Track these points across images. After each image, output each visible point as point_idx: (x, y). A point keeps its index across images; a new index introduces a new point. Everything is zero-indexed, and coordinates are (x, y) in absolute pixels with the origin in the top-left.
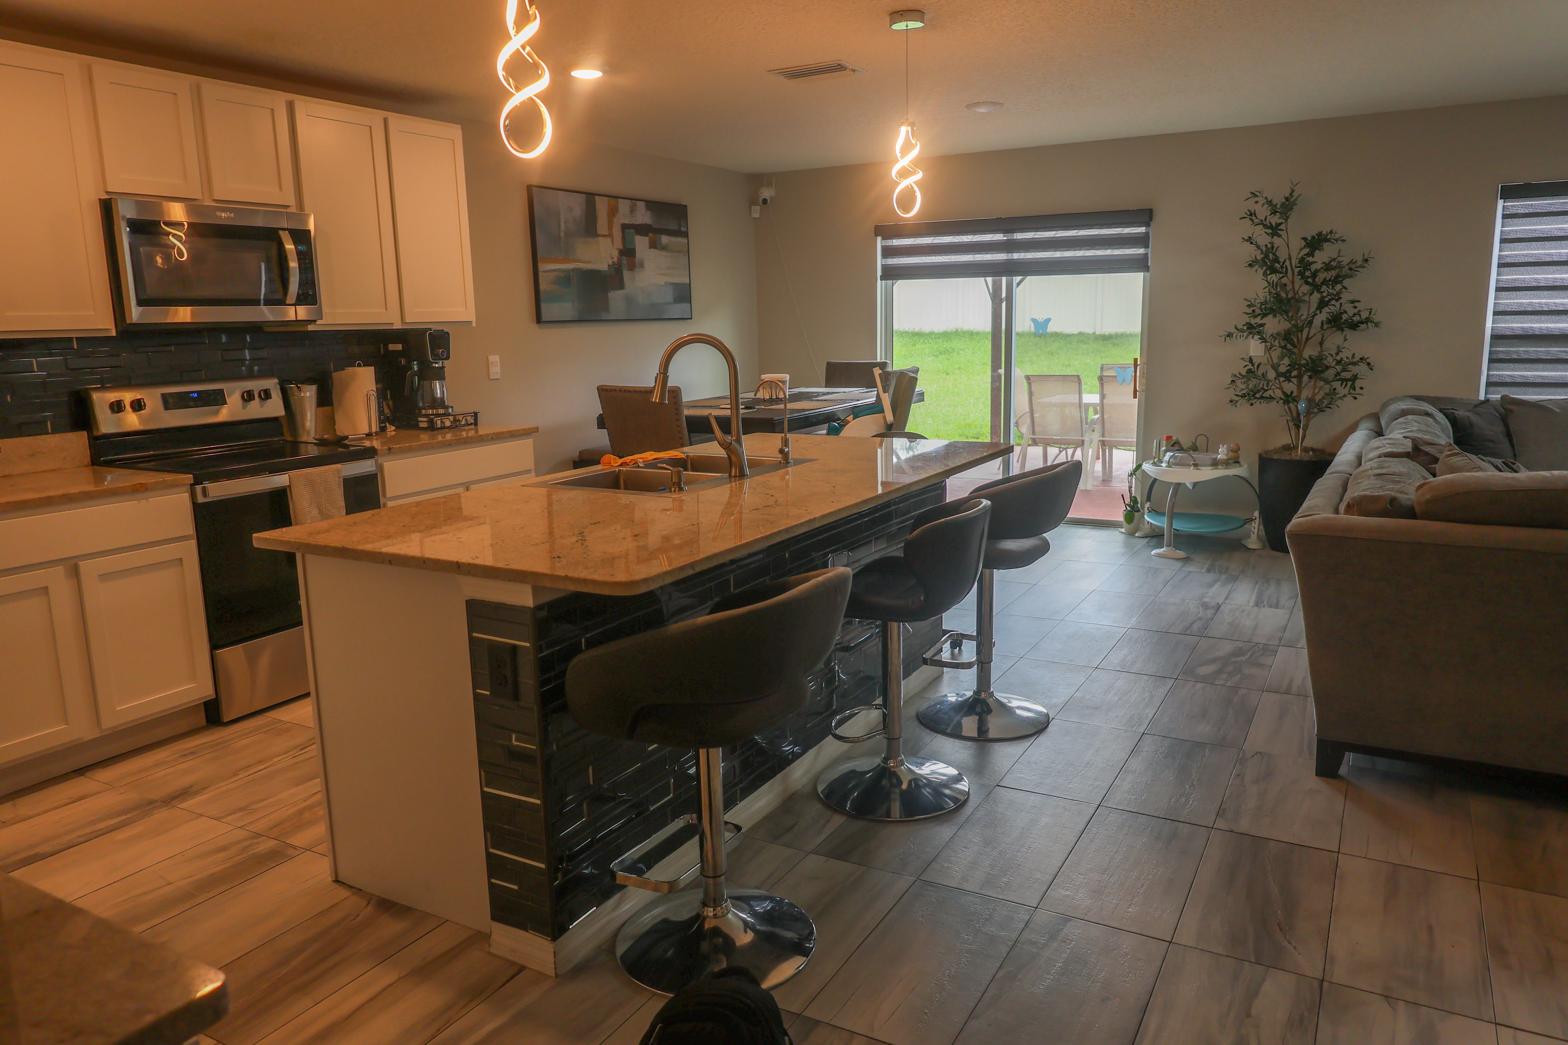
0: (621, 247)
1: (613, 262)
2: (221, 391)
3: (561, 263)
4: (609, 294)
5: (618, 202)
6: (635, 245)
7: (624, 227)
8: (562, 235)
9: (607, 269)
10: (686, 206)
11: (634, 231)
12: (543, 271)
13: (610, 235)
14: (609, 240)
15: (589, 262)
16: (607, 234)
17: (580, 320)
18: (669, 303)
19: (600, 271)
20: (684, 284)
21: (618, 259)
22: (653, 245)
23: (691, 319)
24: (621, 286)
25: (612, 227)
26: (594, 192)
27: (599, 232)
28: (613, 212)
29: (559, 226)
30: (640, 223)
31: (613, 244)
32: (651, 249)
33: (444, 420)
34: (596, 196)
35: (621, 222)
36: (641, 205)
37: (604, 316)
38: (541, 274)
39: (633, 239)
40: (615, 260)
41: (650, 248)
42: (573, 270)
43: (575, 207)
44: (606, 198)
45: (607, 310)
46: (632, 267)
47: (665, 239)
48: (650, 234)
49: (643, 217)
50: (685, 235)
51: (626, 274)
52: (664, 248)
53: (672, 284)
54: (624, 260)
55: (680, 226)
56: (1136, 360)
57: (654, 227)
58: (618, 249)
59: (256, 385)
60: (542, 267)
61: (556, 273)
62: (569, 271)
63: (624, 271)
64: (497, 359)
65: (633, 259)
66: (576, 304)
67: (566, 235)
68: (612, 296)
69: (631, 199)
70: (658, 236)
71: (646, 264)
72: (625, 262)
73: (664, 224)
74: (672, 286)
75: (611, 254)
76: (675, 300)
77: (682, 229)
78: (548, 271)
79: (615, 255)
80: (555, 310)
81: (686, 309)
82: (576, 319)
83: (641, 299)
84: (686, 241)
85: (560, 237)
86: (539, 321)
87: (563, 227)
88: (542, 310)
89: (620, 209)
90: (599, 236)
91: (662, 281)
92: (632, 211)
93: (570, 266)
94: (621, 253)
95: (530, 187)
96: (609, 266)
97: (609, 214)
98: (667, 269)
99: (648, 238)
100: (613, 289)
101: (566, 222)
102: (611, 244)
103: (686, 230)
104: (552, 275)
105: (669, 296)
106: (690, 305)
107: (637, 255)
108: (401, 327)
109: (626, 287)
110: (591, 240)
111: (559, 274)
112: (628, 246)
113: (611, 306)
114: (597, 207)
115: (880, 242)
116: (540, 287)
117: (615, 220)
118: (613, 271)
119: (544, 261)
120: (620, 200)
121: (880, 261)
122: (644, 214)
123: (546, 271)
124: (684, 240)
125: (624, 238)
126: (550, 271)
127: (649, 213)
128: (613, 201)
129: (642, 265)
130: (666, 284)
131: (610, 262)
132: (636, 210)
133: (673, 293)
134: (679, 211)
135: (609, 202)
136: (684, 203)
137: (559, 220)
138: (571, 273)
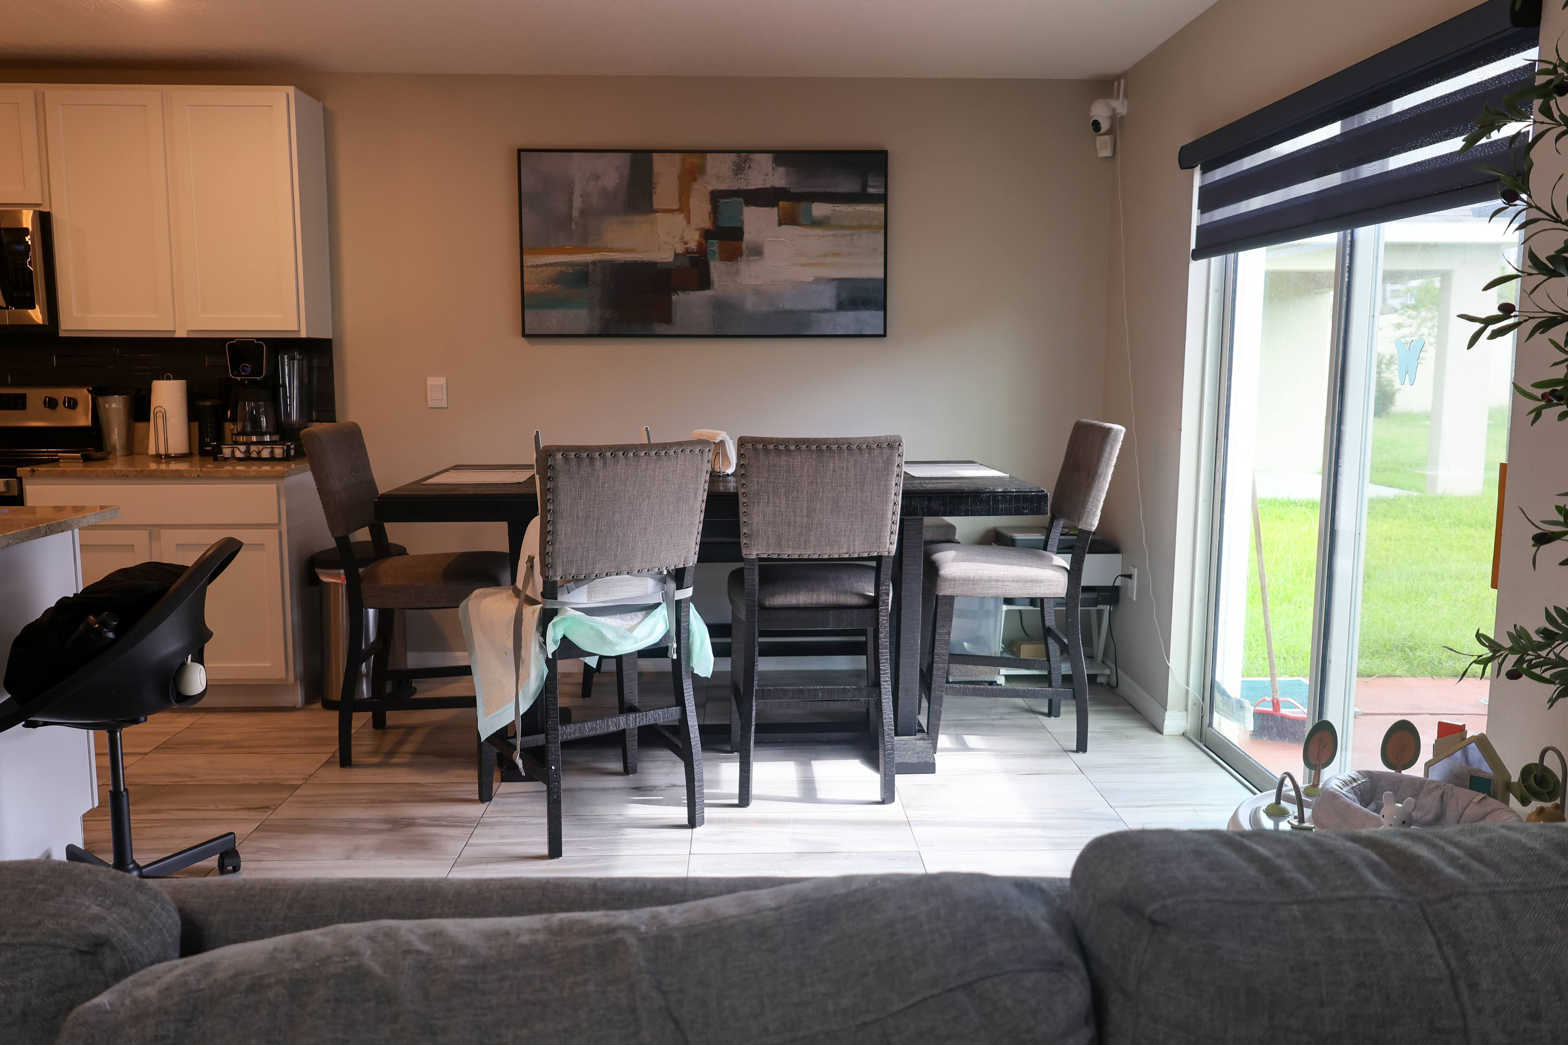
0: (707, 225)
1: (687, 249)
2: (25, 395)
3: (570, 254)
4: (674, 298)
5: (704, 159)
6: (743, 222)
7: (716, 197)
8: (575, 214)
9: (671, 260)
10: (885, 153)
11: (741, 200)
12: (532, 266)
13: (684, 208)
14: (680, 218)
15: (632, 250)
16: (676, 207)
17: (606, 332)
18: (825, 311)
19: (656, 263)
20: (880, 279)
21: (700, 244)
22: (788, 219)
23: (884, 335)
24: (705, 283)
25: (688, 197)
26: (644, 148)
27: (656, 206)
28: (691, 175)
29: (571, 201)
30: (759, 186)
31: (689, 222)
32: (782, 227)
34: (655, 155)
35: (710, 188)
36: (765, 161)
37: (660, 328)
38: (527, 270)
39: (741, 213)
40: (693, 245)
41: (780, 224)
42: (594, 263)
43: (613, 172)
44: (678, 156)
45: (666, 317)
46: (733, 255)
47: (819, 209)
48: (780, 203)
49: (766, 177)
50: (883, 199)
51: (717, 269)
52: (816, 223)
53: (834, 279)
54: (714, 246)
55: (865, 186)
57: (792, 190)
58: (699, 229)
59: (61, 394)
60: (529, 260)
61: (559, 268)
62: (586, 265)
63: (712, 264)
64: (441, 381)
65: (735, 243)
66: (598, 312)
67: (583, 213)
68: (679, 299)
69: (738, 152)
70: (803, 205)
71: (766, 250)
72: (715, 248)
73: (821, 185)
74: (835, 282)
75: (682, 237)
76: (841, 306)
77: (871, 190)
78: (542, 265)
79: (693, 239)
80: (553, 319)
81: (870, 319)
82: (596, 333)
83: (750, 303)
84: (882, 209)
85: (570, 217)
86: (524, 335)
87: (577, 203)
88: (538, 320)
89: (709, 169)
90: (657, 211)
91: (808, 275)
92: (739, 169)
93: (588, 257)
94: (707, 235)
95: (520, 151)
96: (676, 255)
97: (680, 178)
98: (824, 256)
99: (776, 209)
100: (685, 288)
101: (585, 195)
102: (685, 222)
103: (882, 191)
104: (550, 271)
105: (827, 298)
106: (882, 313)
107: (746, 237)
108: (186, 336)
109: (716, 286)
110: (639, 219)
111: (564, 268)
112: (725, 223)
113: (678, 314)
114: (655, 170)
115: (1197, 179)
116: (526, 288)
117: (696, 186)
118: (686, 262)
119: (538, 251)
120: (709, 155)
121: (1196, 219)
122: (771, 172)
123: (537, 266)
124: (879, 209)
125: (715, 212)
126: (546, 265)
127: (781, 170)
128: (693, 159)
129: (757, 251)
130: (818, 280)
131: (680, 249)
132: (749, 167)
133: (838, 295)
134: (865, 162)
135: (685, 160)
136: (885, 148)
137: (572, 193)
138: (591, 268)
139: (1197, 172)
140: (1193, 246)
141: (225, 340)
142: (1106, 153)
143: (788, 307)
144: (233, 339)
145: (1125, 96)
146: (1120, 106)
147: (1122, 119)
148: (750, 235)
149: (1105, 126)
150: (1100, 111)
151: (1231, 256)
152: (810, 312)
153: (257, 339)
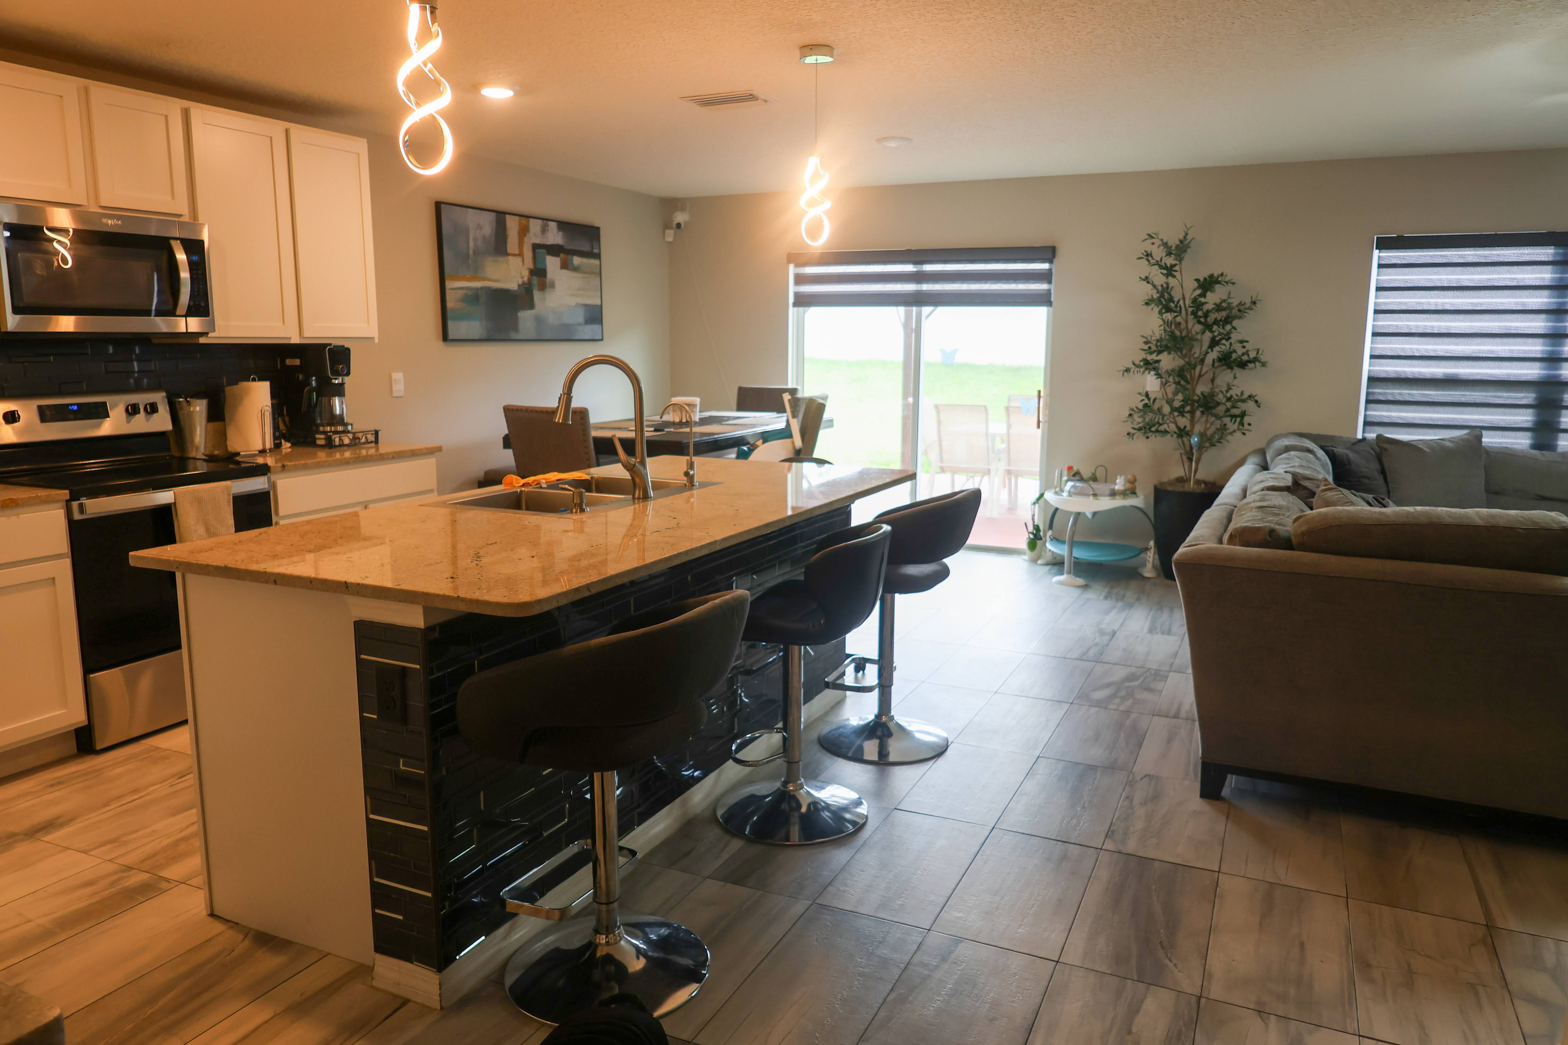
0: (531, 266)
1: (523, 282)
2: (104, 404)
3: (470, 281)
4: (519, 314)
5: (528, 222)
6: (546, 265)
7: (535, 247)
8: (471, 252)
9: (516, 288)
10: (598, 228)
11: (545, 251)
12: (451, 289)
13: (521, 254)
14: (519, 259)
15: (499, 281)
16: (517, 253)
17: (488, 339)
18: (580, 324)
19: (510, 290)
20: (597, 306)
21: (529, 279)
22: (565, 266)
23: (602, 340)
24: (531, 306)
25: (523, 246)
26: (504, 211)
27: (509, 251)
28: (524, 231)
29: (468, 243)
30: (552, 243)
33: (343, 438)
34: (507, 216)
35: (532, 242)
36: (553, 226)
37: (513, 335)
38: (448, 292)
39: (545, 260)
40: (526, 279)
41: (561, 269)
42: (482, 288)
43: (486, 225)
44: (517, 218)
45: (516, 329)
46: (543, 287)
47: (577, 260)
48: (561, 255)
49: (555, 237)
50: (598, 256)
51: (537, 295)
52: (576, 269)
53: (584, 305)
54: (535, 280)
55: (592, 248)
56: (1039, 392)
57: (566, 247)
58: (529, 269)
59: (142, 399)
60: (449, 284)
61: (464, 291)
62: (477, 289)
63: (534, 292)
64: (400, 376)
65: (543, 279)
66: (485, 323)
67: (474, 252)
68: (522, 315)
69: (543, 219)
70: (570, 257)
71: (557, 285)
72: (535, 282)
73: (576, 245)
74: (583, 307)
75: (521, 274)
76: (586, 322)
77: (594, 251)
78: (455, 289)
79: (526, 275)
80: (462, 328)
81: (597, 330)
82: (484, 338)
83: (551, 319)
84: (599, 263)
85: (468, 255)
86: (445, 339)
87: (472, 244)
88: (449, 328)
89: (531, 229)
90: (509, 255)
91: (572, 302)
92: (543, 231)
93: (479, 284)
94: (531, 272)
95: (438, 204)
96: (519, 285)
97: (519, 233)
98: (579, 290)
99: (559, 258)
101: (475, 240)
102: (522, 263)
103: (599, 251)
104: (460, 293)
105: (581, 317)
106: (601, 326)
107: (548, 276)
109: (537, 307)
110: (501, 259)
111: (469, 291)
112: (539, 266)
113: (520, 326)
114: (507, 226)
115: (792, 270)
116: (446, 305)
117: (526, 240)
118: (523, 290)
119: (449, 278)
120: (531, 220)
121: (792, 289)
122: (556, 234)
123: (453, 289)
124: (597, 262)
125: (534, 258)
126: (458, 289)
127: (561, 233)
128: (524, 221)
129: (553, 285)
130: (577, 305)
131: (520, 282)
132: (548, 230)
133: (585, 315)
134: (591, 233)
135: (520, 221)
136: (596, 225)
137: (468, 238)
138: (480, 292)
139: (791, 267)
140: (791, 300)
142: (670, 239)
148: (549, 274)
150: (681, 218)
152: (574, 325)
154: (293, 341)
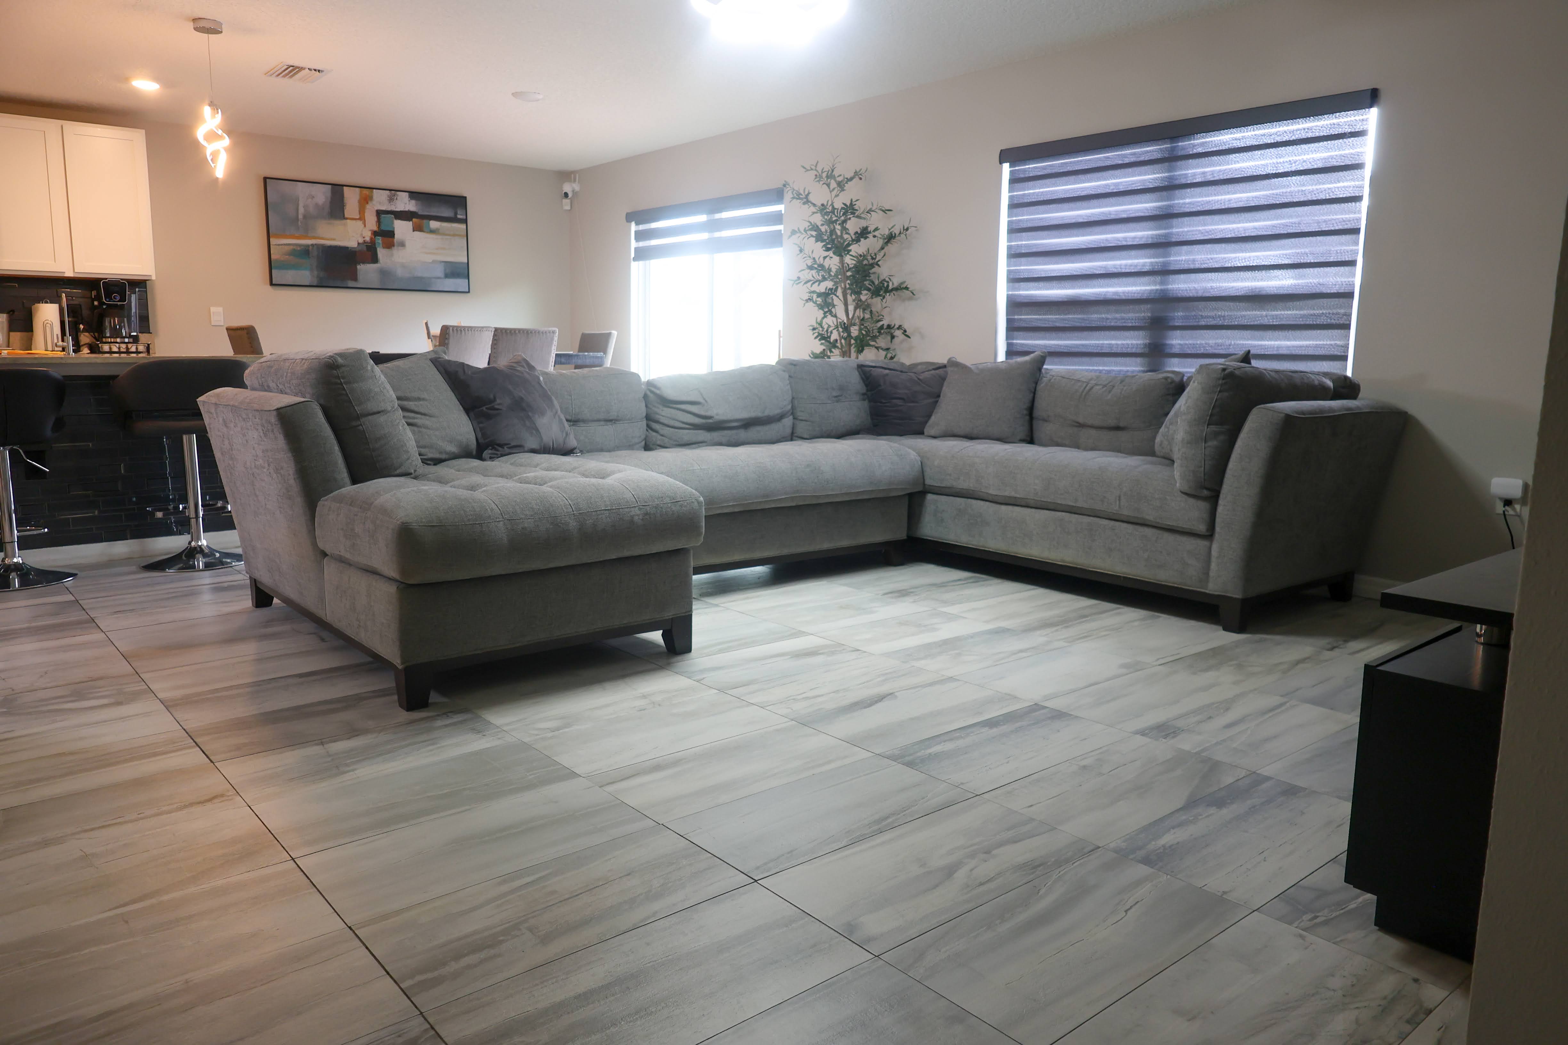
0: (375, 228)
1: (364, 241)
3: (298, 239)
4: (358, 267)
5: (372, 192)
6: (394, 228)
7: (379, 213)
8: (300, 217)
9: (356, 246)
10: (466, 197)
11: (393, 216)
12: (275, 245)
13: (362, 218)
14: (360, 223)
15: (334, 240)
16: (357, 217)
17: (321, 285)
18: (439, 278)
19: (348, 248)
20: (462, 263)
21: (371, 239)
22: (417, 228)
23: (469, 292)
24: (375, 259)
25: (364, 212)
26: (340, 183)
27: (346, 216)
28: (365, 200)
29: (297, 210)
30: (402, 209)
31: (365, 226)
34: (344, 187)
35: (376, 209)
36: (404, 196)
37: (351, 284)
38: (271, 246)
39: (393, 223)
40: (368, 239)
41: (414, 231)
42: (312, 245)
43: (321, 195)
44: (357, 189)
45: (355, 278)
46: (390, 245)
47: (434, 224)
48: (414, 219)
49: (405, 204)
50: (465, 221)
51: (381, 252)
52: (432, 232)
53: (443, 262)
54: (379, 240)
55: (456, 214)
57: (419, 213)
58: (371, 230)
60: (273, 241)
61: (292, 247)
62: (308, 246)
63: (378, 250)
64: (220, 309)
65: (391, 239)
66: (316, 273)
67: (305, 217)
68: (362, 268)
69: (390, 190)
70: (425, 221)
71: (407, 244)
72: (380, 241)
73: (434, 212)
74: (443, 264)
75: (362, 235)
76: (447, 276)
77: (459, 216)
78: (282, 245)
79: (368, 236)
80: (289, 276)
81: (461, 284)
82: (315, 285)
83: (400, 272)
84: (465, 227)
85: (297, 219)
86: (272, 284)
87: (301, 210)
88: (277, 275)
89: (375, 197)
90: (347, 219)
91: (429, 258)
92: (391, 200)
93: (309, 242)
94: (375, 234)
95: (265, 179)
96: (358, 243)
97: (360, 202)
98: (437, 249)
99: (411, 222)
100: (364, 263)
101: (305, 207)
102: (363, 226)
103: (465, 217)
104: (287, 248)
105: (439, 271)
106: (467, 281)
107: (396, 236)
108: (72, 276)
109: (381, 262)
110: (337, 222)
111: (295, 247)
112: (383, 228)
113: (360, 276)
114: (345, 196)
115: (633, 227)
116: (273, 257)
117: (368, 206)
118: (365, 248)
119: (278, 236)
120: (374, 190)
121: (634, 244)
122: (408, 202)
123: (279, 245)
124: (463, 226)
125: (379, 221)
126: (285, 245)
127: (413, 202)
128: (366, 191)
129: (402, 244)
130: (434, 262)
131: (361, 241)
132: (396, 199)
133: (445, 270)
134: (458, 202)
135: (361, 192)
136: (465, 196)
137: (298, 205)
138: (310, 247)
139: (633, 224)
140: (633, 255)
141: (100, 280)
142: (568, 207)
143: (420, 275)
144: (106, 279)
145: (579, 182)
146: (576, 187)
147: (576, 192)
148: (398, 235)
149: (570, 195)
150: (567, 188)
151: (647, 262)
152: (431, 278)
153: (122, 279)
154: (66, 275)
